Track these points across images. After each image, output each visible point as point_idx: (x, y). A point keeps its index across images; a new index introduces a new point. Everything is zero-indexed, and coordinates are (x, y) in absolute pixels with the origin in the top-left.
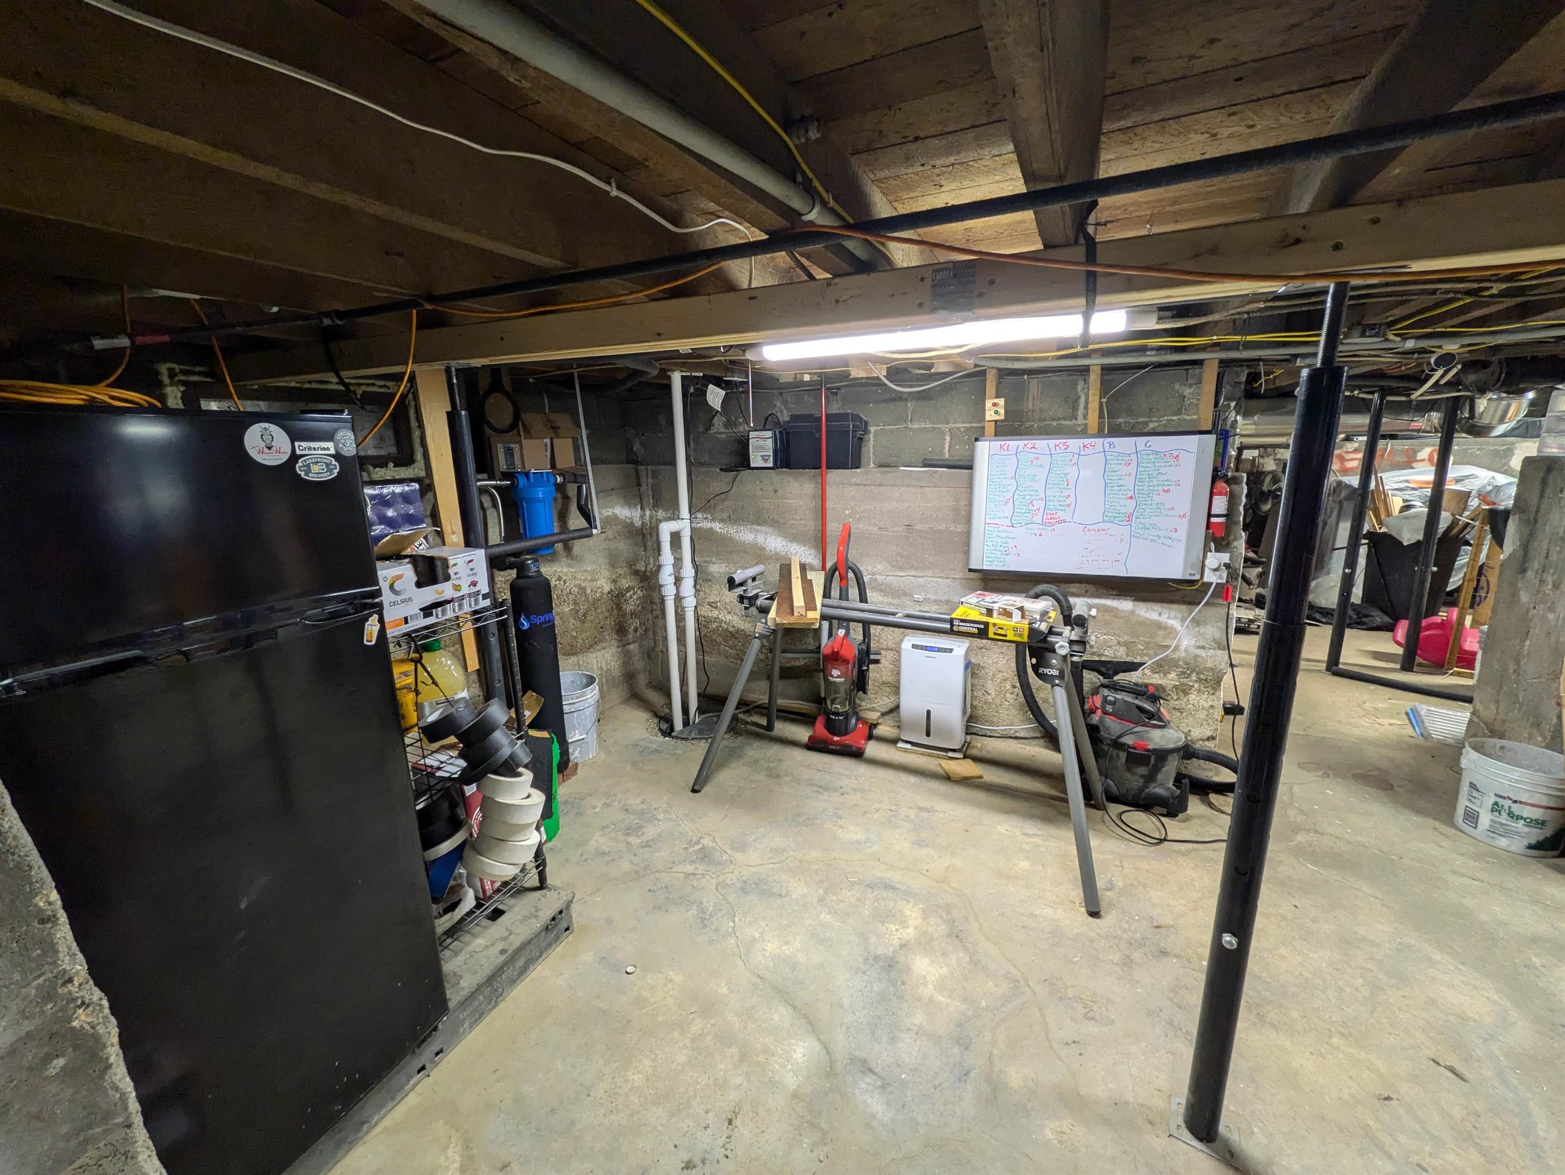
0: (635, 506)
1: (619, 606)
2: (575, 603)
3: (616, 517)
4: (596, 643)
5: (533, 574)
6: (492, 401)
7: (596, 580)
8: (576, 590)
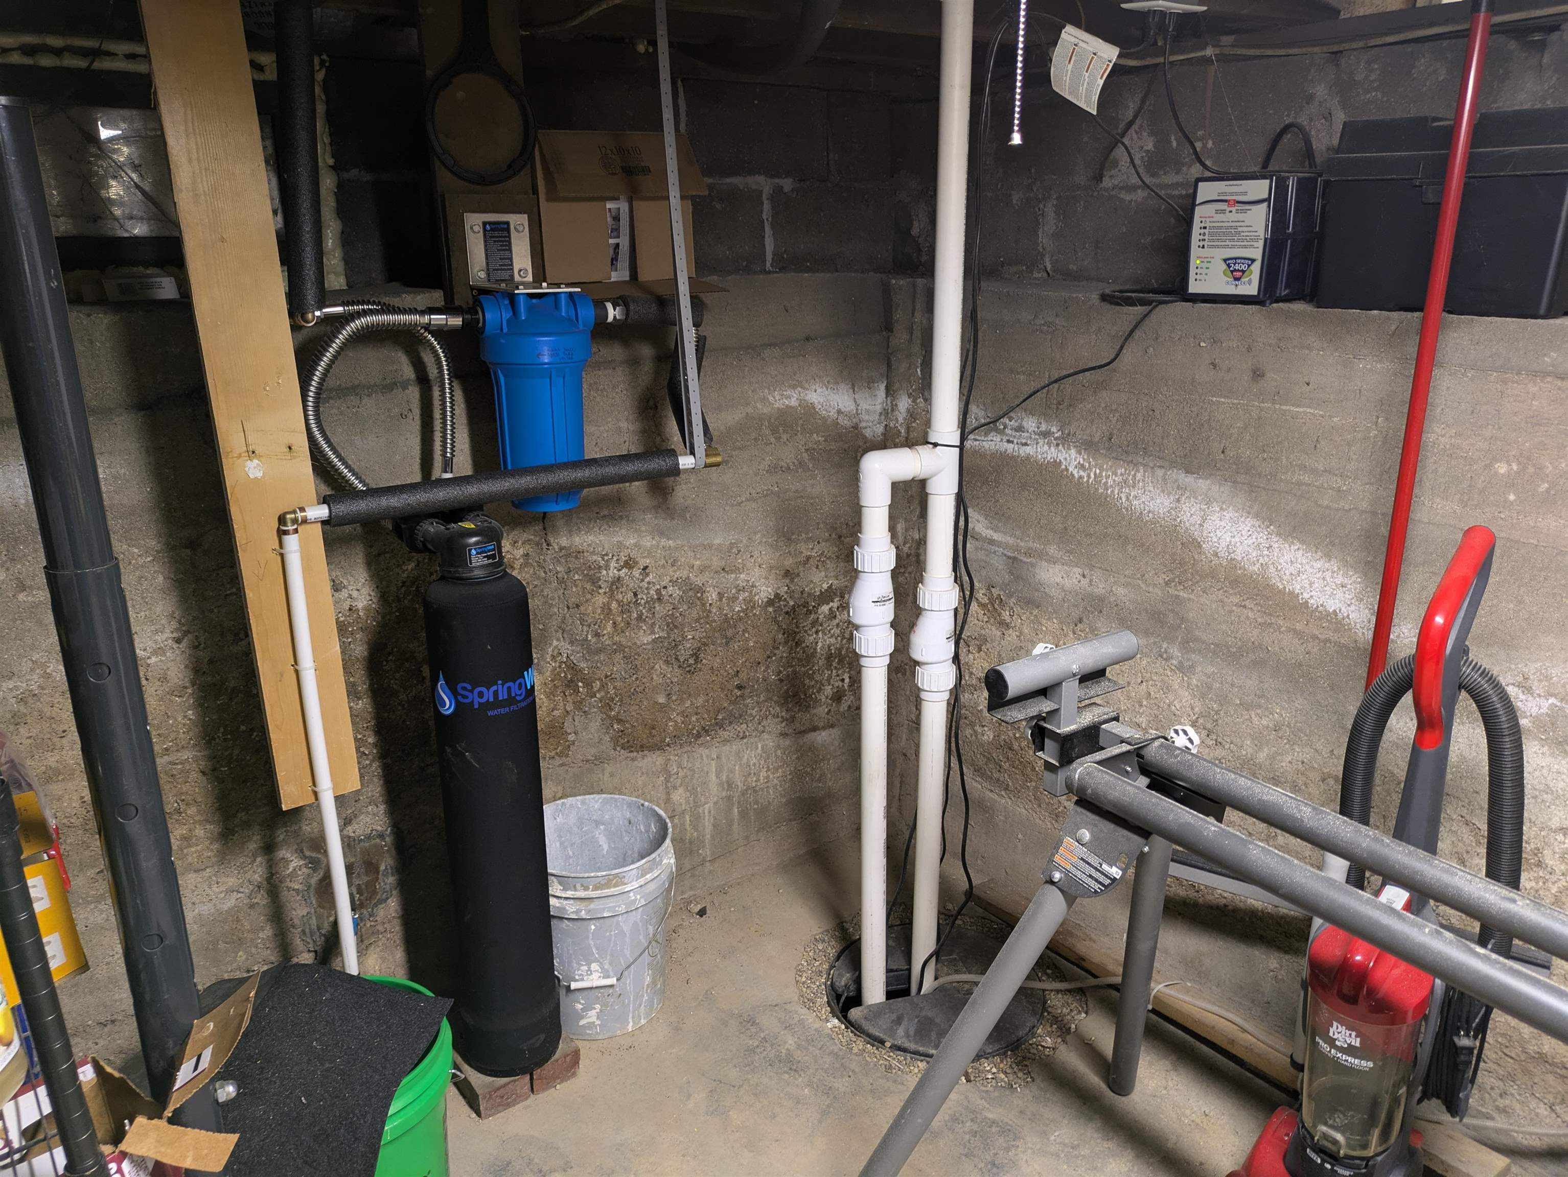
0: (870, 383)
1: (793, 637)
2: (672, 625)
3: (809, 410)
4: (720, 725)
5: (477, 573)
6: (460, 94)
7: (736, 570)
8: (677, 592)
